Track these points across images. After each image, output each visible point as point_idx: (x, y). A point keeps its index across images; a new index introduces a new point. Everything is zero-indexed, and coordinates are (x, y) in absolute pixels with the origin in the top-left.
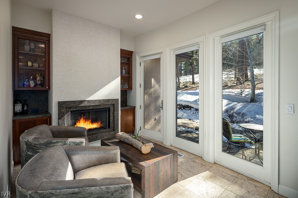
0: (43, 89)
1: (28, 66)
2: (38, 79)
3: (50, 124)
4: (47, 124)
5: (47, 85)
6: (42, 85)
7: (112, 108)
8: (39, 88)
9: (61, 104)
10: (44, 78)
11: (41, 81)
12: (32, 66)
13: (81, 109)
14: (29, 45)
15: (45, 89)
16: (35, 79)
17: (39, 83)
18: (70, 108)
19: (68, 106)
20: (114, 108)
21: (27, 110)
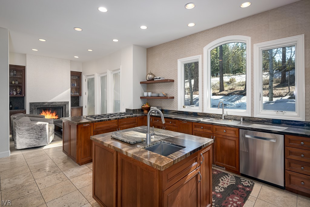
0: (21, 96)
1: (12, 84)
2: (18, 90)
3: (25, 113)
4: (23, 113)
5: (23, 93)
6: (21, 93)
7: (64, 107)
8: (19, 95)
9: (31, 104)
10: (21, 90)
11: (20, 91)
12: (15, 84)
13: (44, 107)
14: (13, 72)
15: (22, 96)
16: (16, 90)
17: (18, 92)
18: (37, 106)
19: (35, 105)
20: (66, 107)
21: (12, 107)
